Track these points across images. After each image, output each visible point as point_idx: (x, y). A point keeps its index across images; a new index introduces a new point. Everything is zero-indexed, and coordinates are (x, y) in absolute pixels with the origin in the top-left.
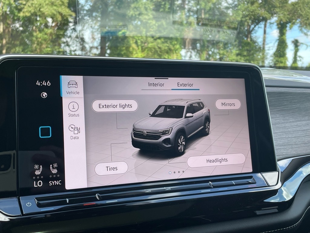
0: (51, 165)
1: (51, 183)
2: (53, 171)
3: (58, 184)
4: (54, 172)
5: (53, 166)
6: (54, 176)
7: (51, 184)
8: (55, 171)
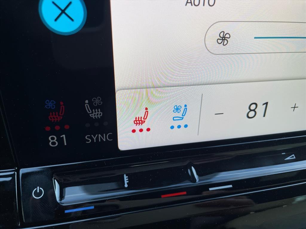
0: (87, 101)
1: (91, 138)
2: (92, 113)
3: (105, 140)
4: (96, 116)
5: (90, 103)
6: (97, 124)
7: (89, 141)
8: (96, 114)
